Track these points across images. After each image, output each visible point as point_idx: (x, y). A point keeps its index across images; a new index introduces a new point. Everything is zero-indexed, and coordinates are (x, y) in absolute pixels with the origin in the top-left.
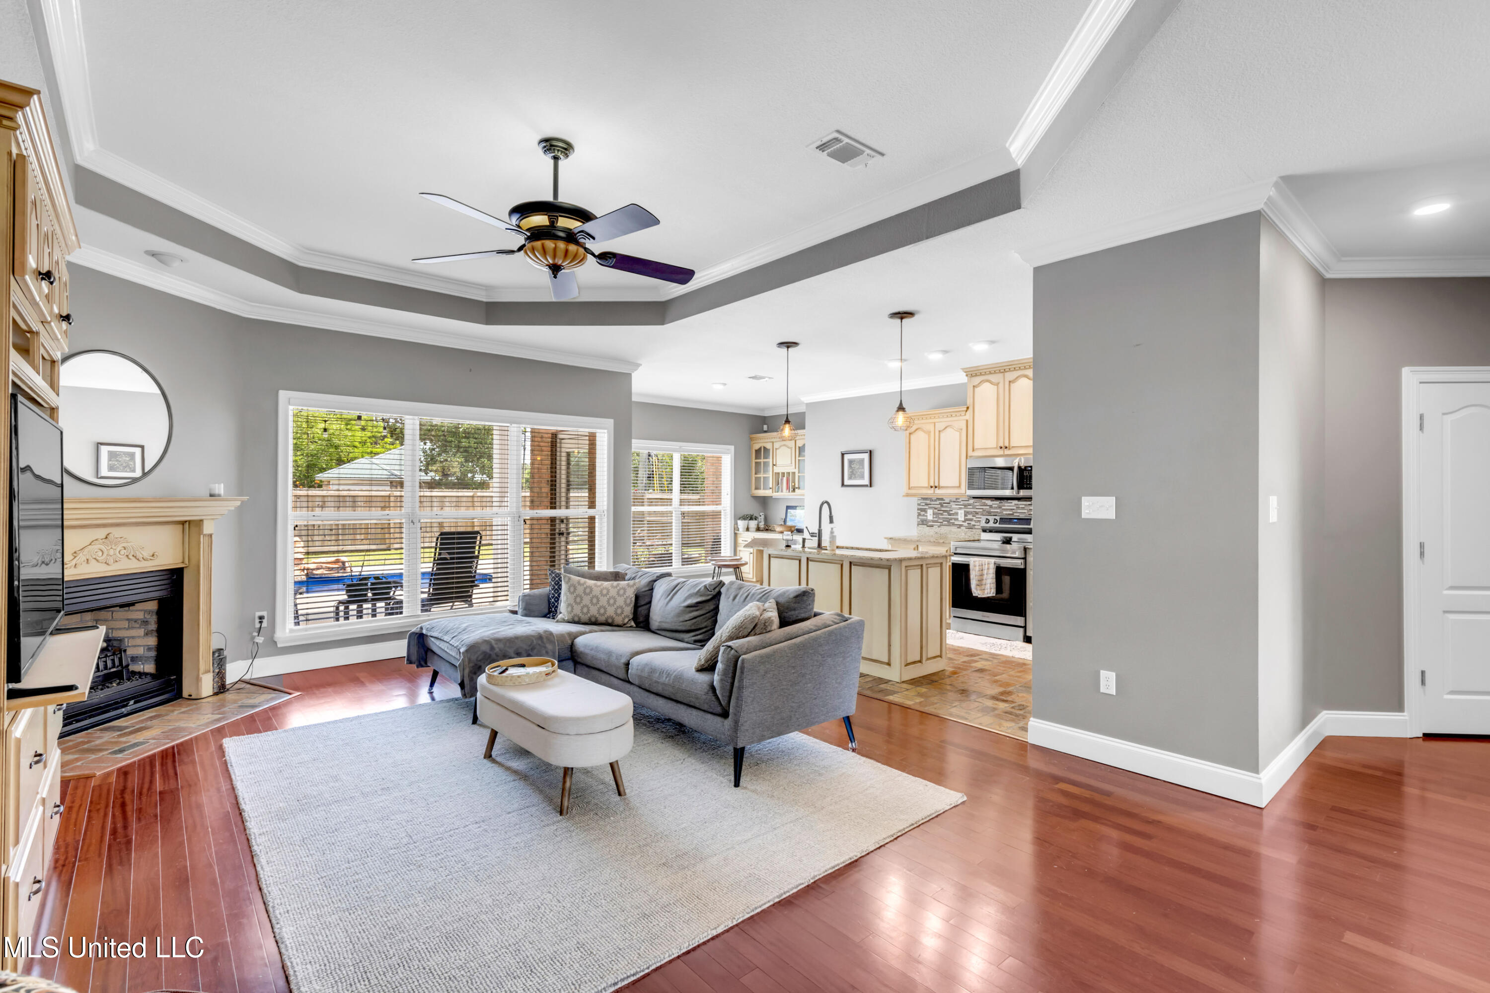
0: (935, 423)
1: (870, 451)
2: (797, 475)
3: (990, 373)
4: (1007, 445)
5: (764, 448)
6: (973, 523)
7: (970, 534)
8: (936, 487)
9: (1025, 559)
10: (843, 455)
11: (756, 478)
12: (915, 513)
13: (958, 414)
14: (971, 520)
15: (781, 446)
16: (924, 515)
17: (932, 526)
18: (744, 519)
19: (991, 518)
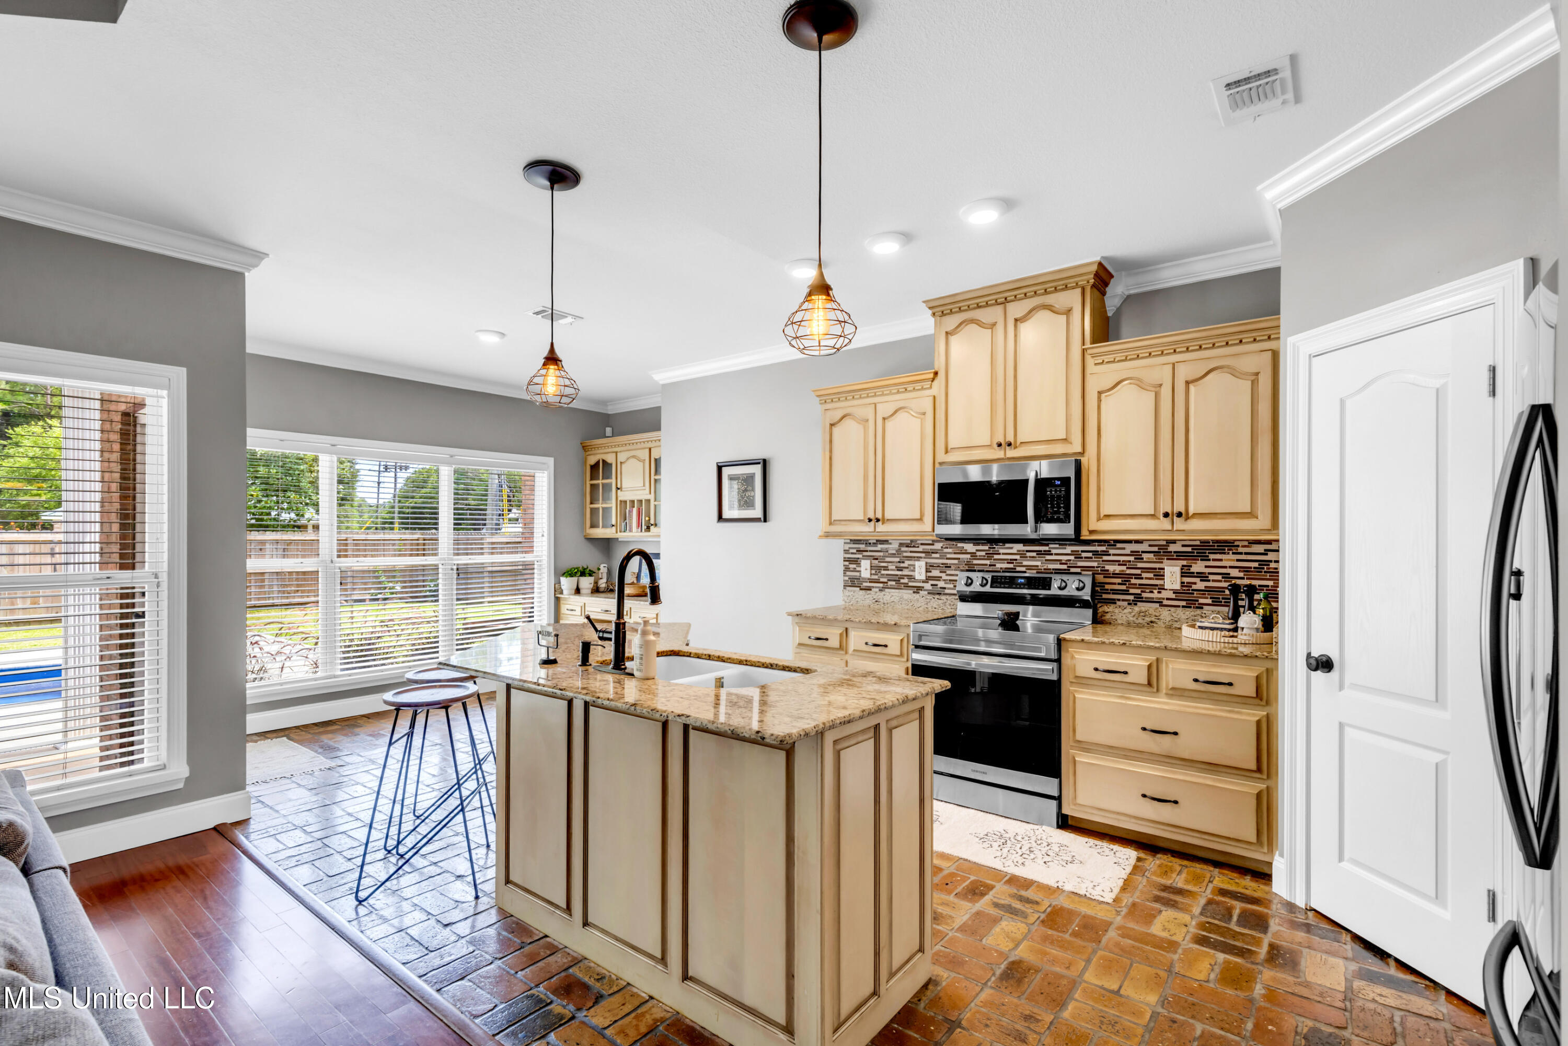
0: (875, 404)
1: (765, 461)
2: (652, 503)
3: (979, 307)
4: (1010, 438)
5: (604, 461)
6: (941, 584)
7: (939, 606)
8: (878, 520)
9: (1058, 661)
10: (720, 469)
11: (591, 509)
12: (840, 565)
13: (918, 386)
14: (938, 578)
15: (628, 459)
16: (854, 570)
17: (869, 589)
18: (571, 575)
19: (977, 577)
